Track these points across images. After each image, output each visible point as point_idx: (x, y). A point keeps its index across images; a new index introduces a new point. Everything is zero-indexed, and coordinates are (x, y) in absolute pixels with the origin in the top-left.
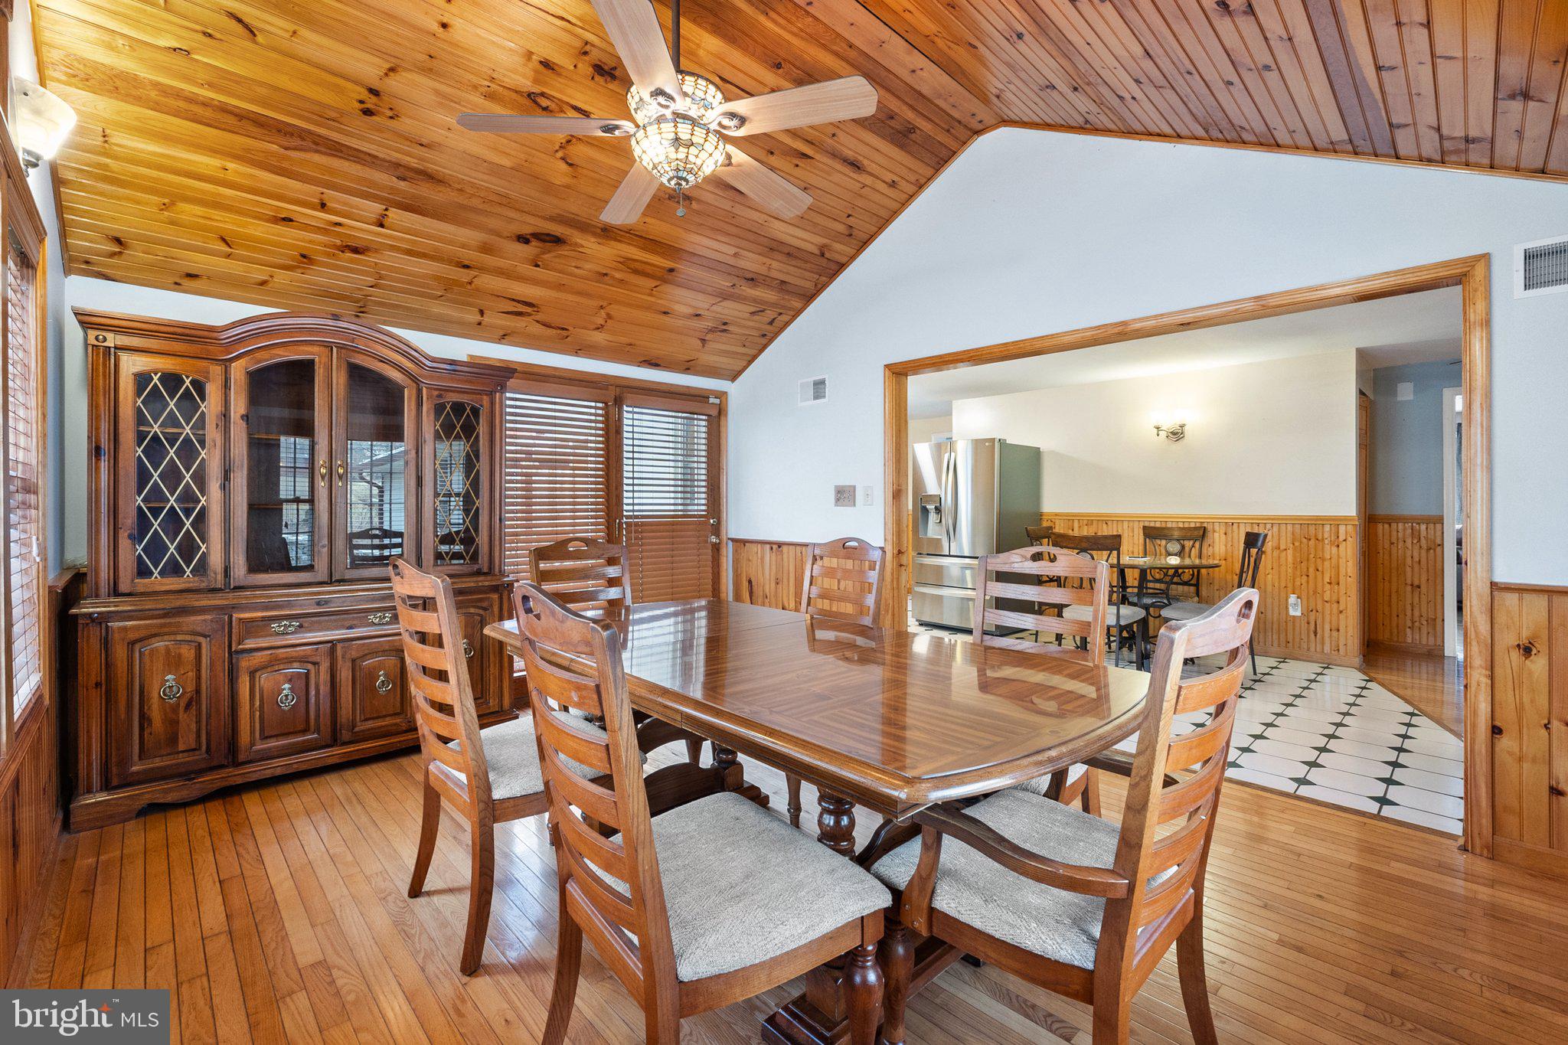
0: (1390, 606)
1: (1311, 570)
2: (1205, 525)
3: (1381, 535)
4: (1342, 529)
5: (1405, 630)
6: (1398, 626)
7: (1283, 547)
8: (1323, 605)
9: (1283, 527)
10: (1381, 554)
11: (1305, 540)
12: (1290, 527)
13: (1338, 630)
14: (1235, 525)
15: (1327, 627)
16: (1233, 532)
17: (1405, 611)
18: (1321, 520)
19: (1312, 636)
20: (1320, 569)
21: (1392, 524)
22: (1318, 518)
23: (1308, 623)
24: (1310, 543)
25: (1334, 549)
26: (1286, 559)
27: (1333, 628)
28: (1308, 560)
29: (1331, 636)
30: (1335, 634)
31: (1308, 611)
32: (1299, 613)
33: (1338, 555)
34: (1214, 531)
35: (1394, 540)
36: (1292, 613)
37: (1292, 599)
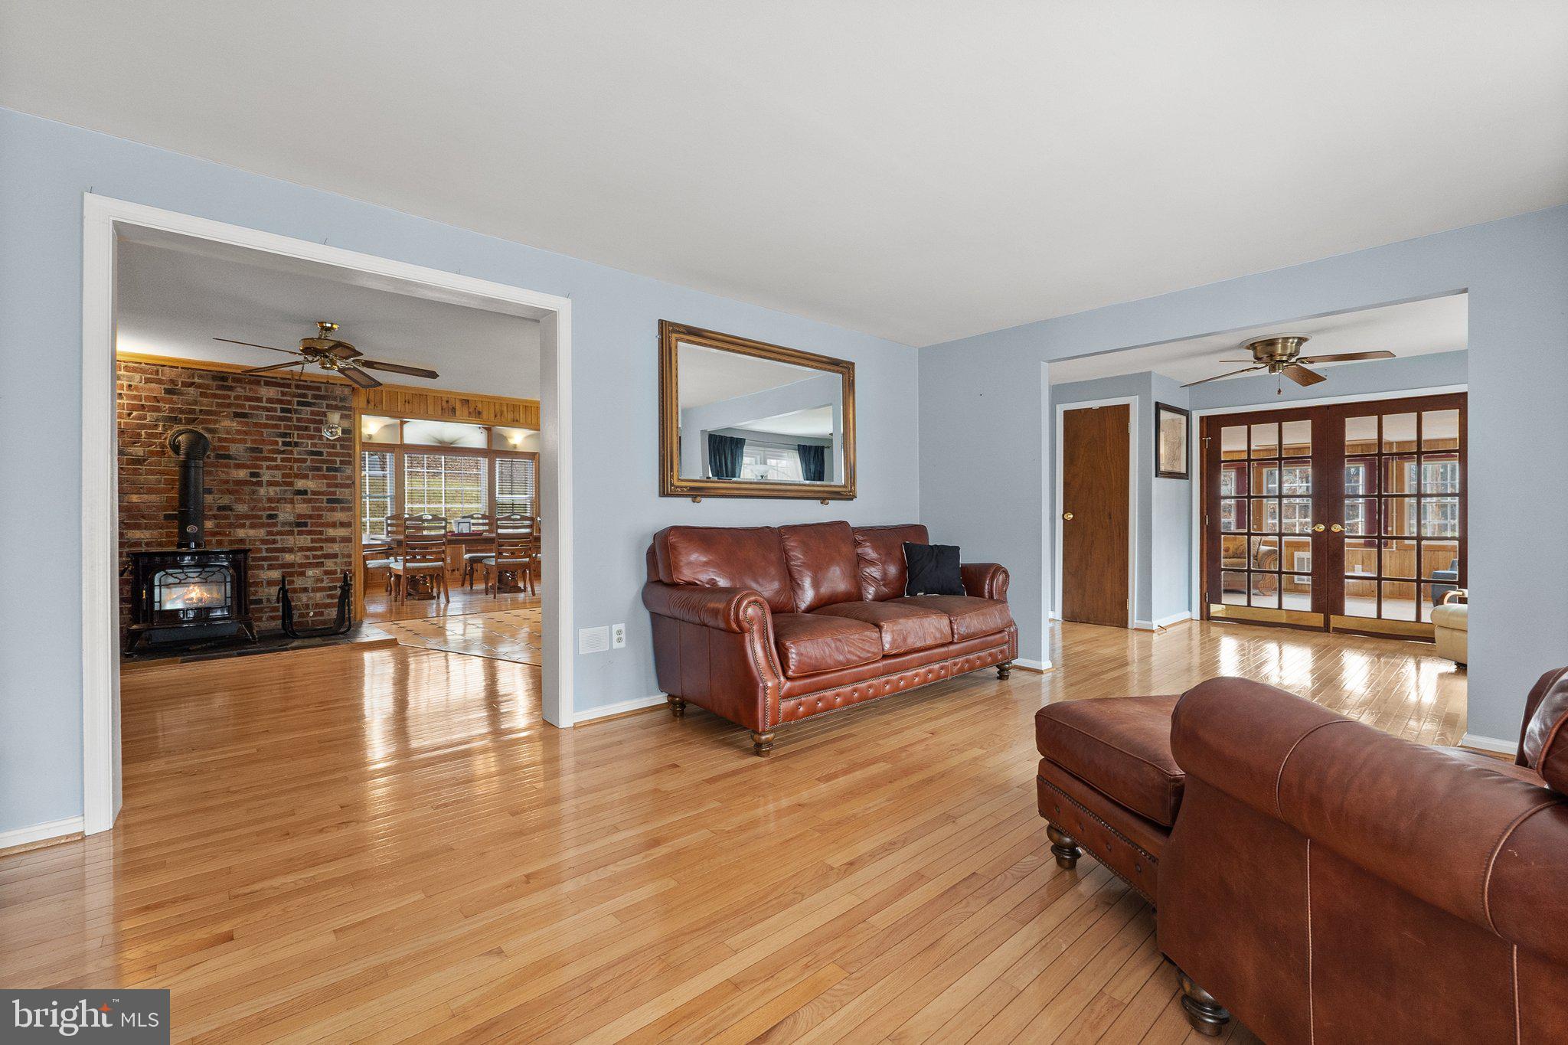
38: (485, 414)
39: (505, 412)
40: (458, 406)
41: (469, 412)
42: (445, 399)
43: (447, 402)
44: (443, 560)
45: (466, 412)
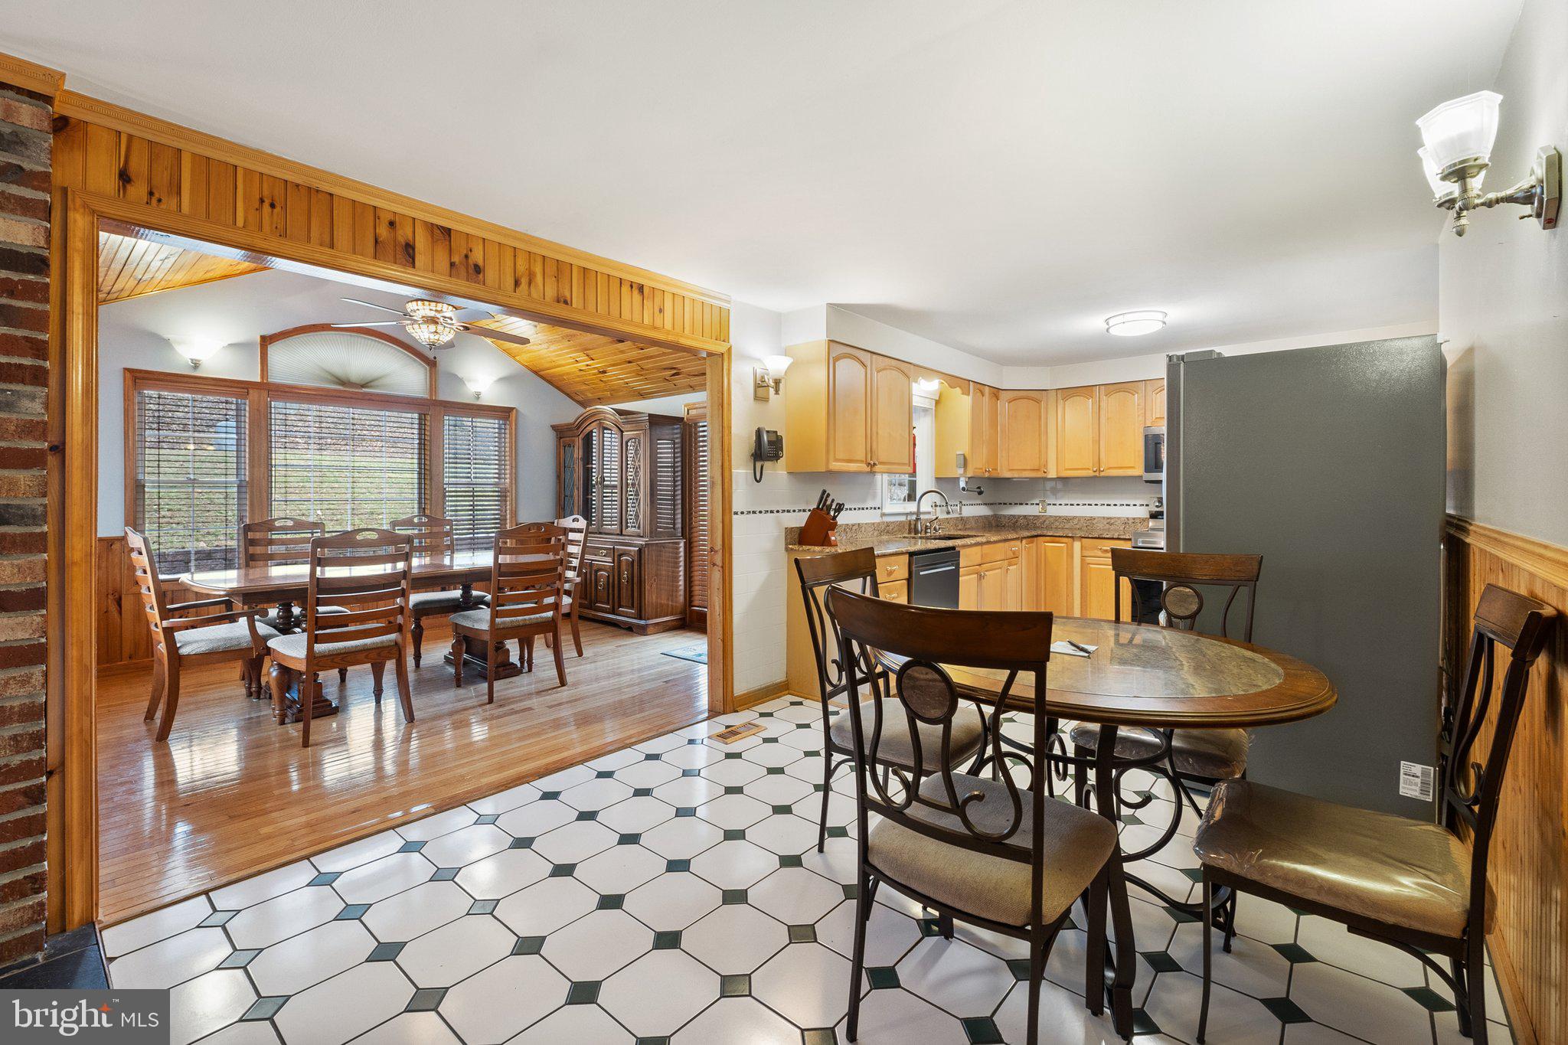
38: (491, 274)
39: (539, 278)
40: (421, 243)
41: (452, 265)
42: (385, 218)
43: (392, 224)
44: (400, 629)
45: (443, 263)
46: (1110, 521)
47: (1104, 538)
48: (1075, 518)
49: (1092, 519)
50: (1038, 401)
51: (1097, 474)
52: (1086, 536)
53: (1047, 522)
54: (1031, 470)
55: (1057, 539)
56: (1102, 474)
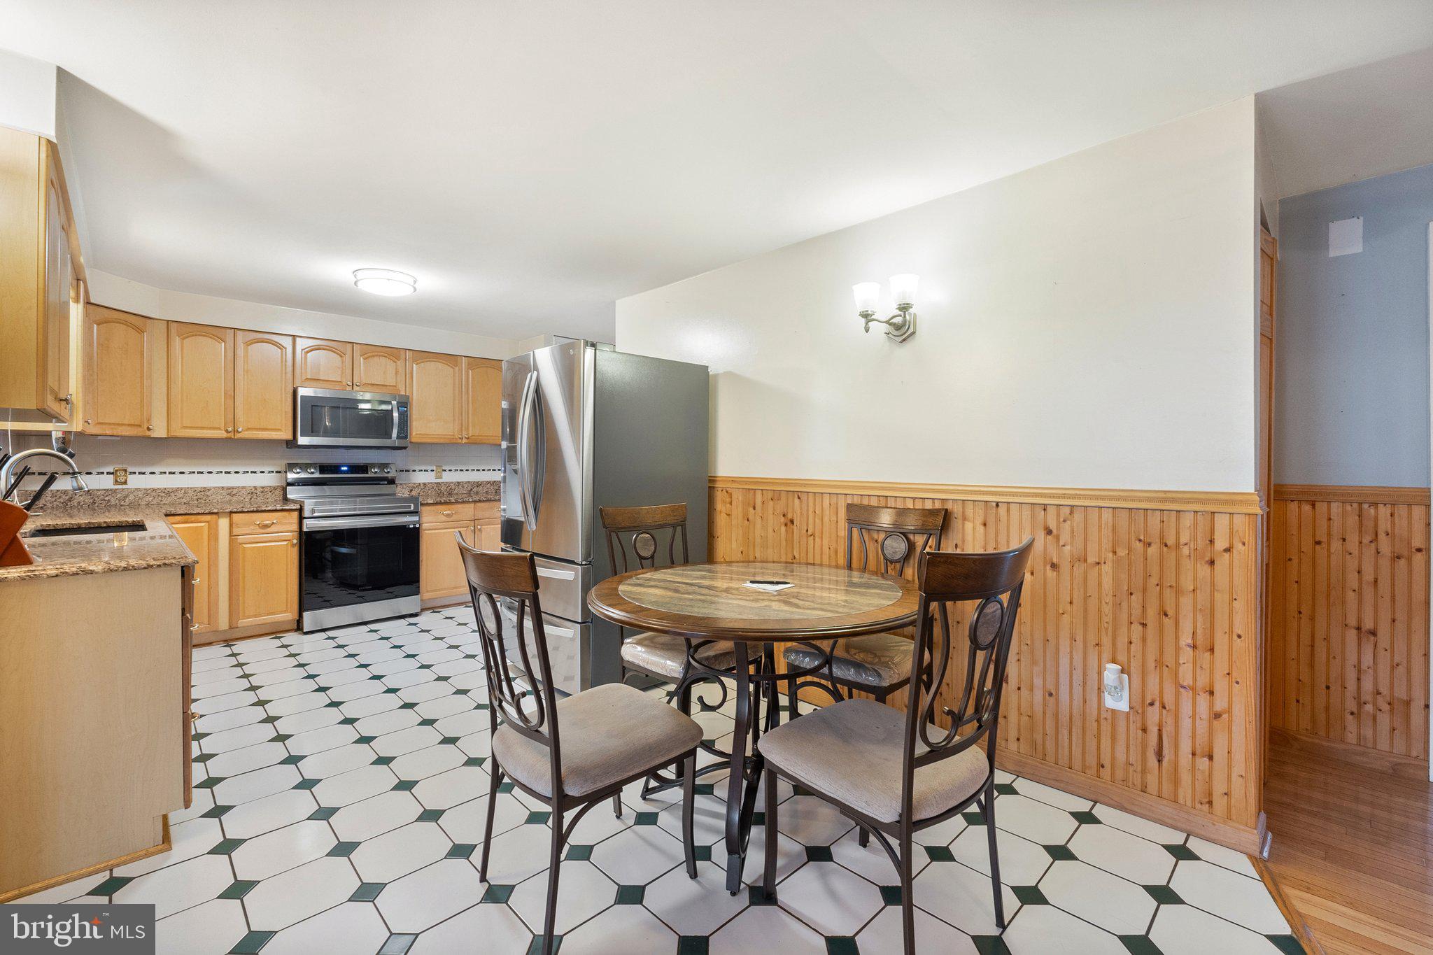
0: (1312, 666)
1: (1152, 613)
2: (949, 506)
3: (1295, 532)
4: (1222, 523)
5: (1342, 719)
6: (1327, 708)
7: (1092, 559)
8: (1177, 695)
9: (1094, 515)
10: (1295, 561)
11: (1139, 545)
12: (1107, 516)
13: (1211, 758)
14: (1002, 509)
15: (1185, 747)
16: (997, 520)
17: (1342, 678)
18: (1174, 500)
19: (1152, 761)
20: (1170, 613)
21: (1318, 505)
22: (1167, 496)
23: (1144, 730)
24: (1150, 550)
25: (1204, 570)
26: (1100, 584)
27: (1198, 751)
28: (1145, 590)
29: (1193, 769)
30: (1203, 763)
31: (1141, 705)
32: (1123, 706)
33: (1213, 584)
34: (965, 519)
35: (1321, 536)
36: (1109, 702)
37: (1111, 672)
46: (231, 491)
47: (265, 511)
48: (178, 489)
49: (205, 490)
50: (140, 331)
51: (231, 435)
52: (240, 510)
53: (131, 497)
54: (129, 425)
55: (193, 518)
56: (238, 436)
